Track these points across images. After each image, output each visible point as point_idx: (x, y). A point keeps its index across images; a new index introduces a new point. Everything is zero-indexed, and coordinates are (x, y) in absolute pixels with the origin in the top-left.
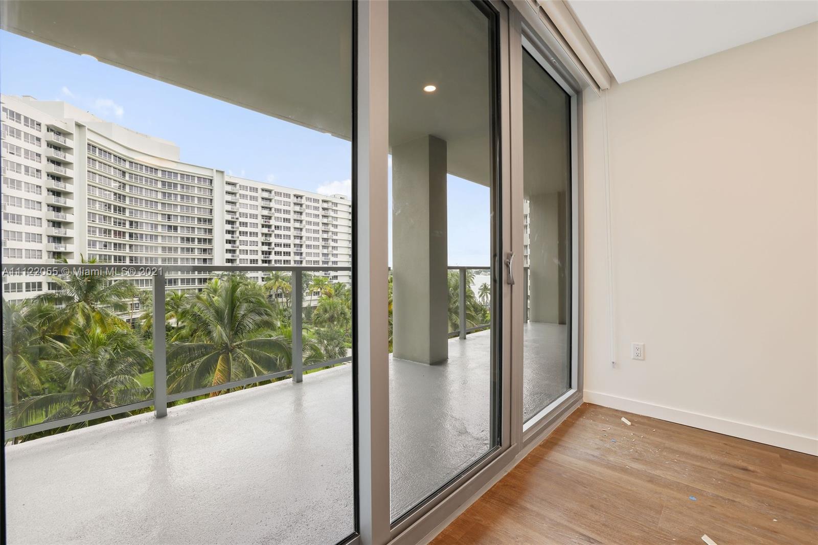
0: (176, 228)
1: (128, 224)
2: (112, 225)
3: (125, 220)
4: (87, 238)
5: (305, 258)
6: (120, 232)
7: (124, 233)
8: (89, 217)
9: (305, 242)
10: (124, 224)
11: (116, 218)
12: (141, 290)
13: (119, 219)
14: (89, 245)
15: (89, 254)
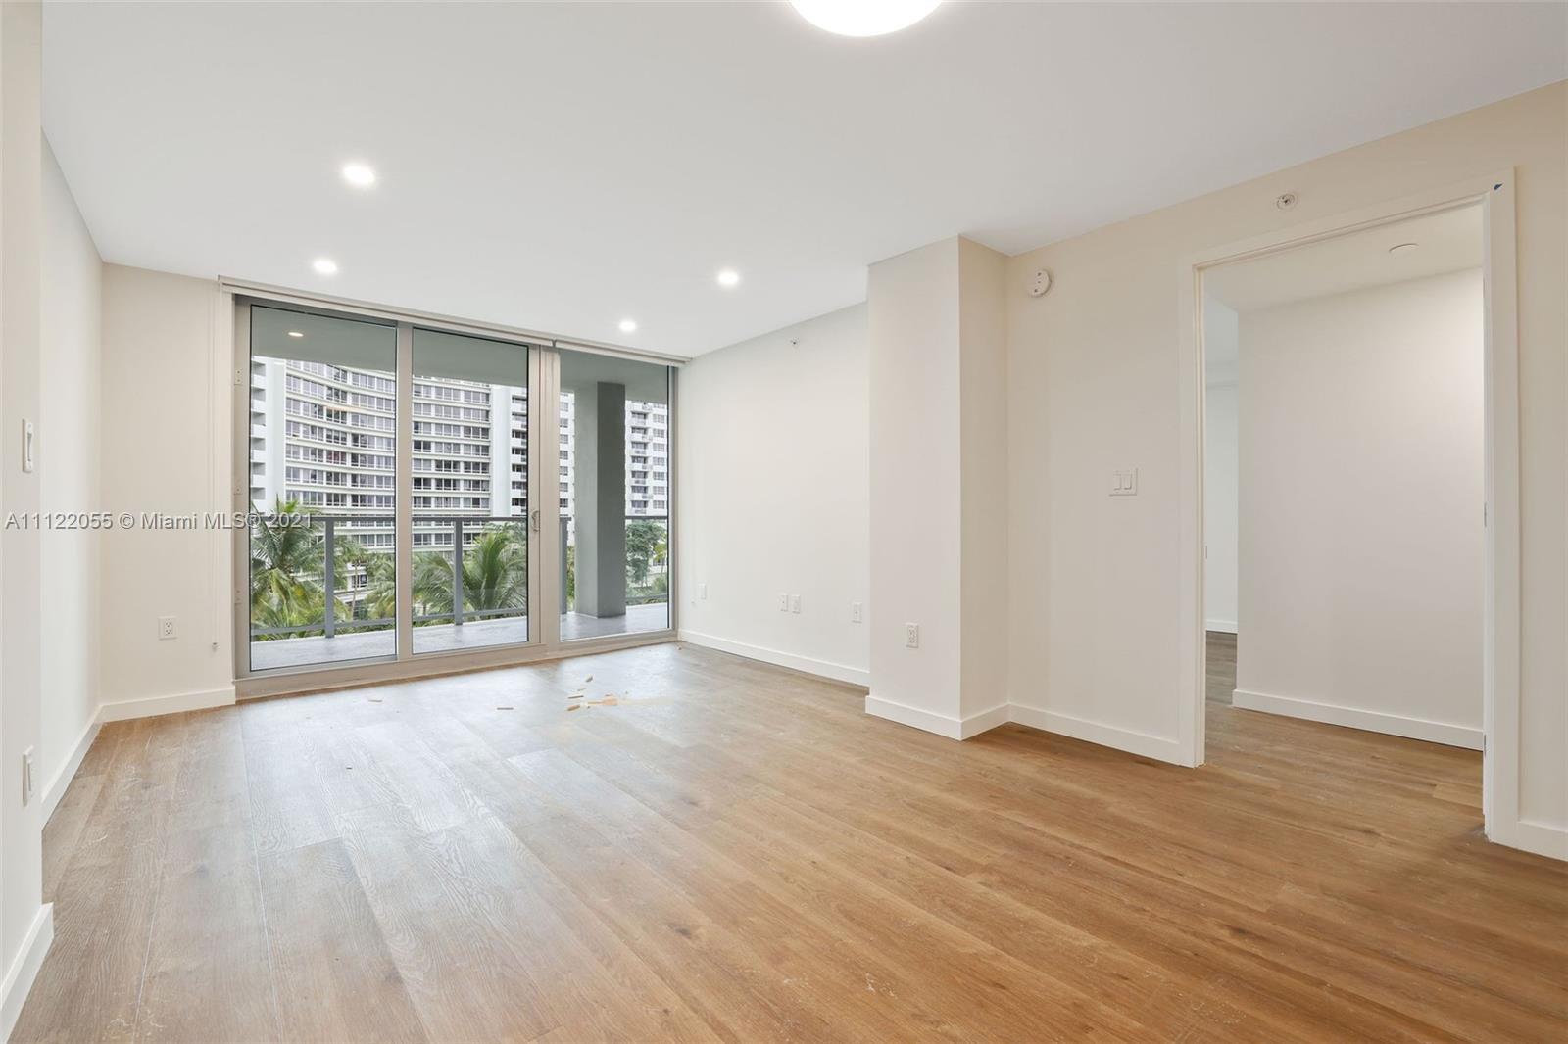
0: (427, 445)
1: (349, 438)
2: (325, 441)
3: (345, 433)
4: (286, 465)
5: (651, 497)
6: (336, 453)
7: (344, 454)
8: (288, 429)
9: (651, 468)
10: (344, 439)
11: (331, 430)
12: (370, 552)
13: (336, 431)
14: (288, 475)
15: (287, 491)
